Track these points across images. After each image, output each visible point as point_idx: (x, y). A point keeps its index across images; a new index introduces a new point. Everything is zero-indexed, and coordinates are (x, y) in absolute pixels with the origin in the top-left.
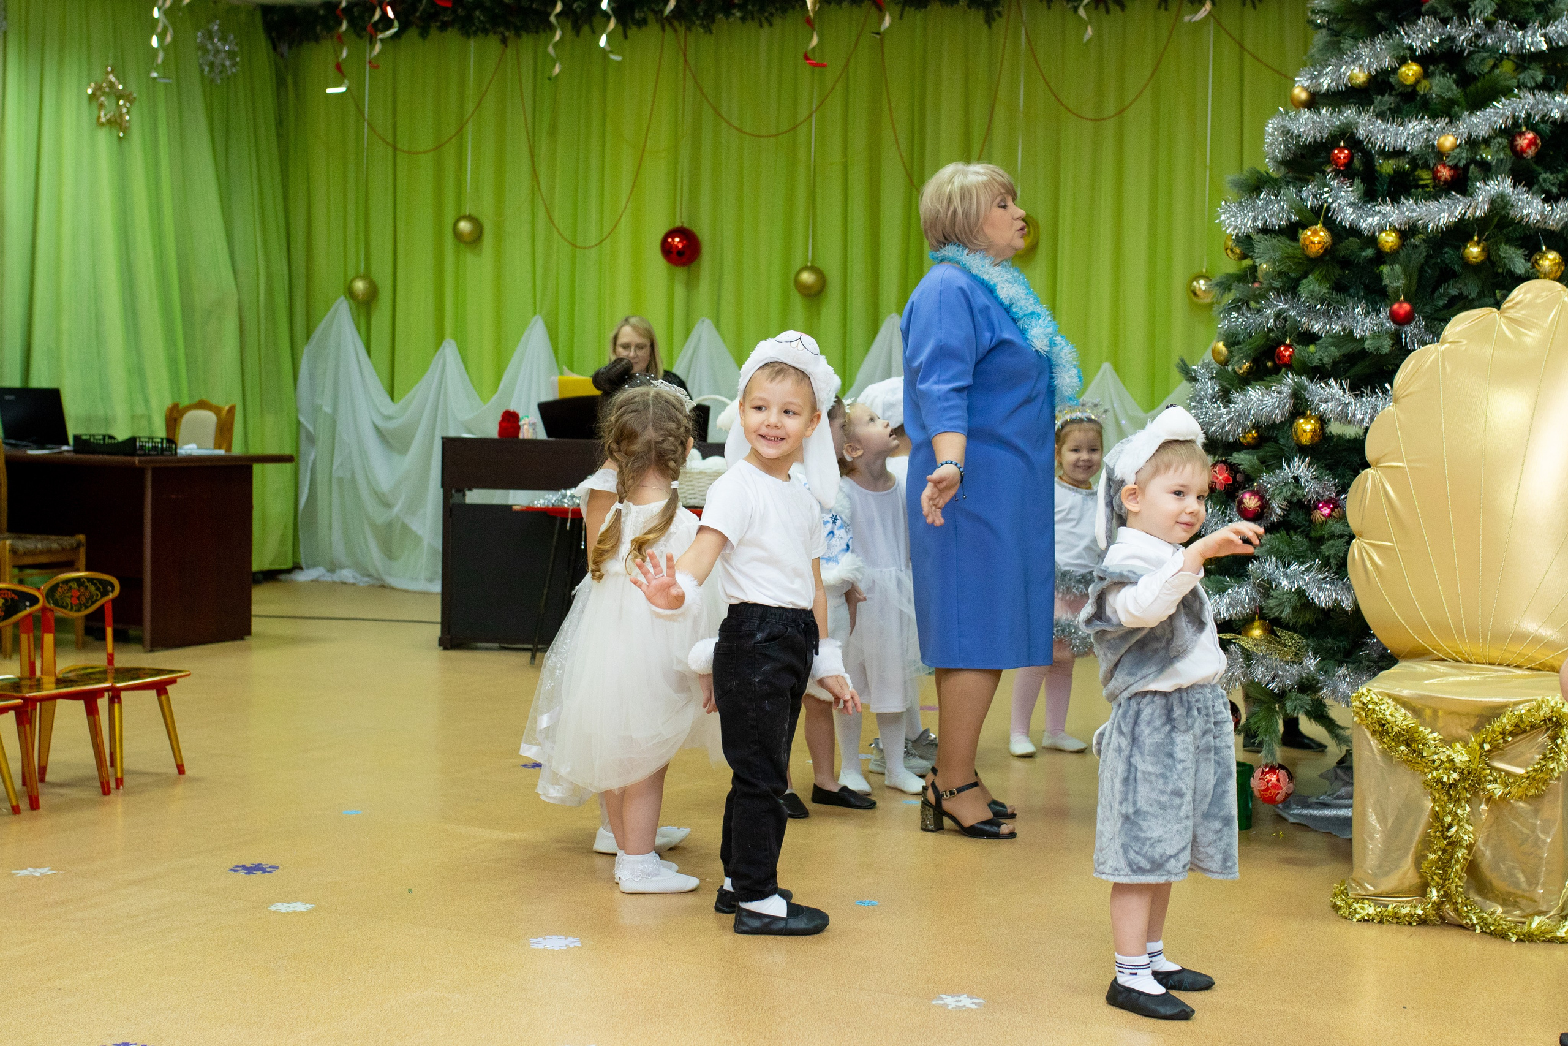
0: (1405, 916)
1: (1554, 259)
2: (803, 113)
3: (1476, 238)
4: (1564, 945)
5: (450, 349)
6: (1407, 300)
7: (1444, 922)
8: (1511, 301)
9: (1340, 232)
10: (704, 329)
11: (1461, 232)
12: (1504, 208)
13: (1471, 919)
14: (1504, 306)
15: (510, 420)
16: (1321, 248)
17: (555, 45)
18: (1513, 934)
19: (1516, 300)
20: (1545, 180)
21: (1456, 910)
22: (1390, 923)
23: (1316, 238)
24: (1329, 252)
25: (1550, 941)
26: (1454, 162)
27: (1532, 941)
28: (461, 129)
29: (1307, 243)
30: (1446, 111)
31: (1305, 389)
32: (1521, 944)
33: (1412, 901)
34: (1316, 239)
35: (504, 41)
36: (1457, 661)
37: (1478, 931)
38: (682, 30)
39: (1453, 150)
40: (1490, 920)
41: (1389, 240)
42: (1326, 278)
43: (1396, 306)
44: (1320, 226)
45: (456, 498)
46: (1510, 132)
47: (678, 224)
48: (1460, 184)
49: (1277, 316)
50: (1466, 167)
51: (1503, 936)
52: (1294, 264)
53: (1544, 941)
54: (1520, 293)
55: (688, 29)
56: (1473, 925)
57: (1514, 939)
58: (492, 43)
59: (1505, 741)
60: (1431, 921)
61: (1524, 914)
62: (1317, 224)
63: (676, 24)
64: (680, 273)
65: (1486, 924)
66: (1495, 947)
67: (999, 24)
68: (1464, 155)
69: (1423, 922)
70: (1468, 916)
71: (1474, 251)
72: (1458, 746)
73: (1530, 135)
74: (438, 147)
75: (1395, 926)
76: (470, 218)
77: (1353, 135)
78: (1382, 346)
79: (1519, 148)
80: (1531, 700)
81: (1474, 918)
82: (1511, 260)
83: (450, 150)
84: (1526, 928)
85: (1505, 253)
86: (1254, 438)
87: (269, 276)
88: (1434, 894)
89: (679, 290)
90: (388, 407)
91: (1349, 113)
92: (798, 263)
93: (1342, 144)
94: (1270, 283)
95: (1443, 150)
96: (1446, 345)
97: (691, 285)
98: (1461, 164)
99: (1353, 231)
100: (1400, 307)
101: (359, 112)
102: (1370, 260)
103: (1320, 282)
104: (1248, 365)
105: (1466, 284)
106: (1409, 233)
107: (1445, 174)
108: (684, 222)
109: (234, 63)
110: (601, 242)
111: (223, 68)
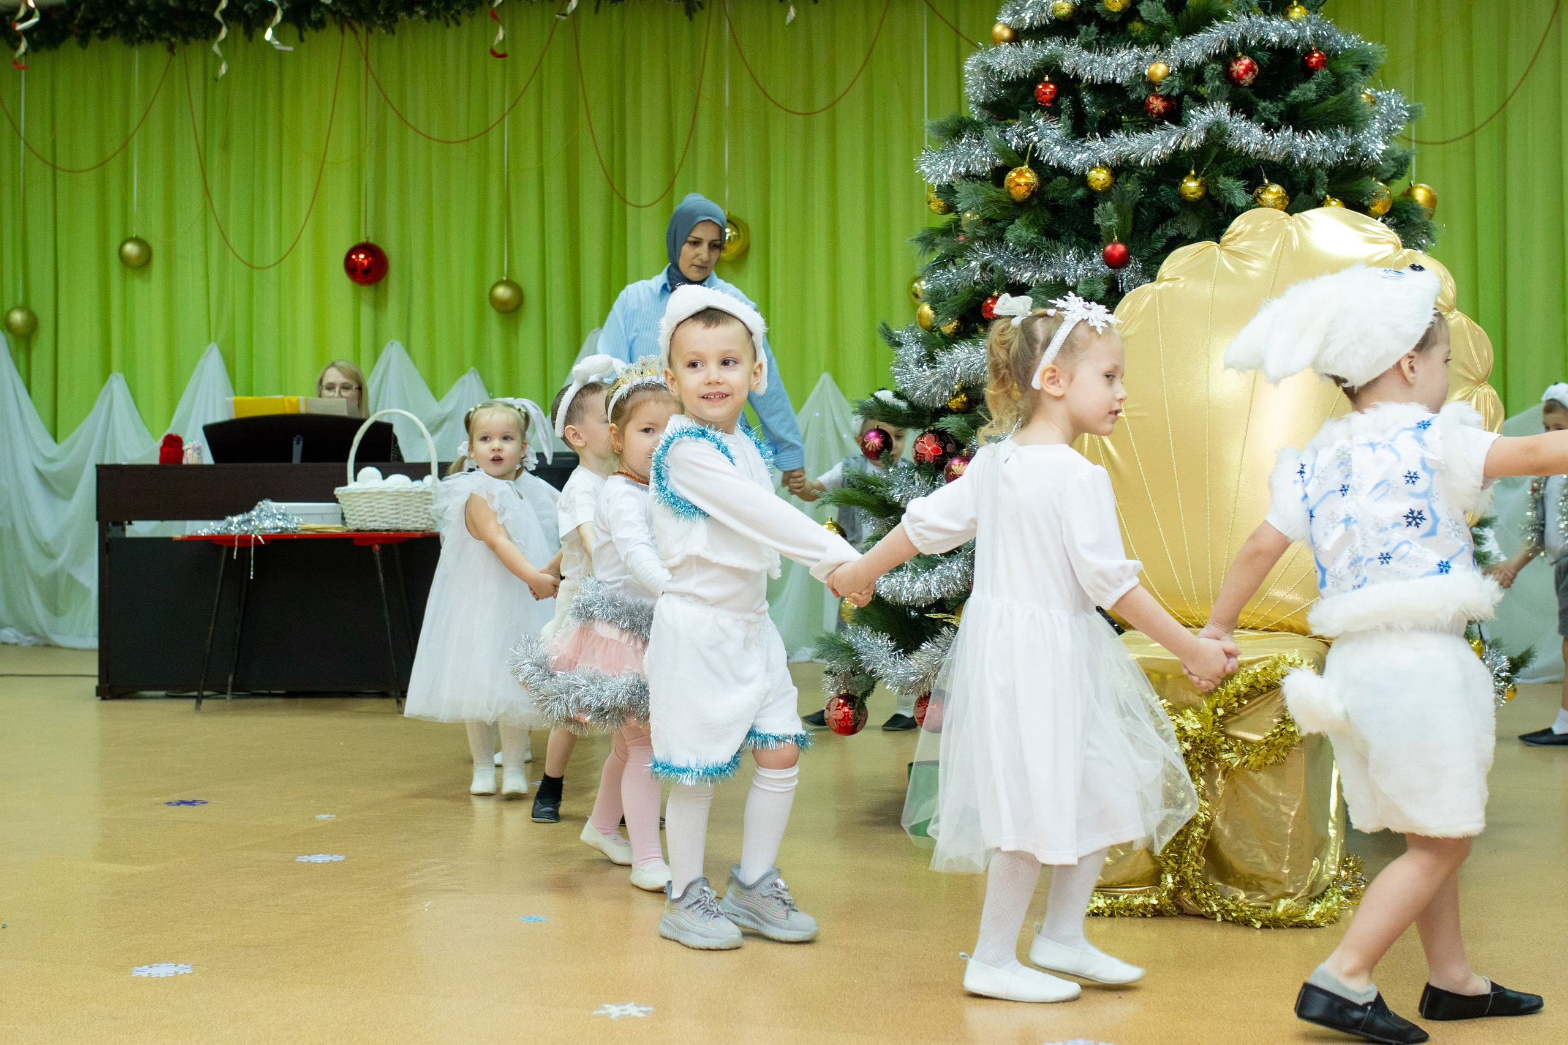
0: (1138, 907)
1: (1278, 192)
2: (494, 117)
3: (1193, 172)
4: (1313, 930)
5: (117, 384)
6: (1121, 241)
7: (1182, 912)
8: (1231, 232)
9: (1045, 172)
10: (394, 353)
11: (1176, 165)
12: (1221, 136)
13: (1210, 907)
14: (1224, 238)
15: (173, 445)
16: (1027, 191)
17: (221, 44)
18: (1257, 920)
19: (1237, 231)
20: (1264, 109)
21: (1194, 898)
22: (1122, 916)
23: (1022, 179)
24: (1036, 194)
25: (1299, 926)
26: (1166, 92)
27: (1278, 927)
28: (125, 144)
29: (1012, 185)
30: (1158, 38)
32: (1266, 930)
33: (1146, 890)
34: (1022, 181)
35: (171, 48)
37: (1219, 920)
38: (362, 31)
39: (1164, 78)
40: (1231, 907)
41: (1099, 177)
42: (1034, 222)
43: (1109, 248)
44: (1026, 166)
45: (114, 532)
46: (1226, 57)
47: (363, 240)
48: (1175, 115)
49: (984, 267)
50: (1180, 97)
51: (1247, 923)
52: (1000, 209)
53: (1292, 927)
54: (1238, 224)
55: (369, 30)
56: (1214, 913)
57: (1258, 925)
58: (159, 51)
59: (1241, 705)
60: (1167, 911)
61: (1268, 898)
62: (1023, 165)
63: (356, 25)
64: (367, 292)
65: (1227, 911)
66: (1237, 936)
67: (700, 16)
68: (1177, 83)
69: (1158, 913)
70: (1207, 903)
71: (1191, 186)
72: (1189, 713)
73: (1246, 61)
74: (102, 164)
75: (1127, 919)
76: (137, 240)
77: (1058, 67)
78: (1096, 290)
79: (1235, 75)
80: (1267, 658)
81: (1214, 905)
82: (1231, 193)
83: (114, 169)
84: (1270, 913)
85: (1223, 184)
86: (963, 403)
88: (1169, 881)
89: (366, 311)
90: (50, 448)
91: (1053, 46)
92: (493, 280)
93: (1047, 78)
94: (975, 232)
95: (1155, 79)
96: (1165, 283)
97: (378, 306)
98: (1174, 93)
99: (1062, 170)
100: (1114, 249)
101: (15, 128)
102: (1081, 201)
103: (1028, 227)
104: (955, 324)
105: (1184, 223)
106: (1121, 169)
107: (1157, 105)
108: (369, 237)
110: (280, 261)
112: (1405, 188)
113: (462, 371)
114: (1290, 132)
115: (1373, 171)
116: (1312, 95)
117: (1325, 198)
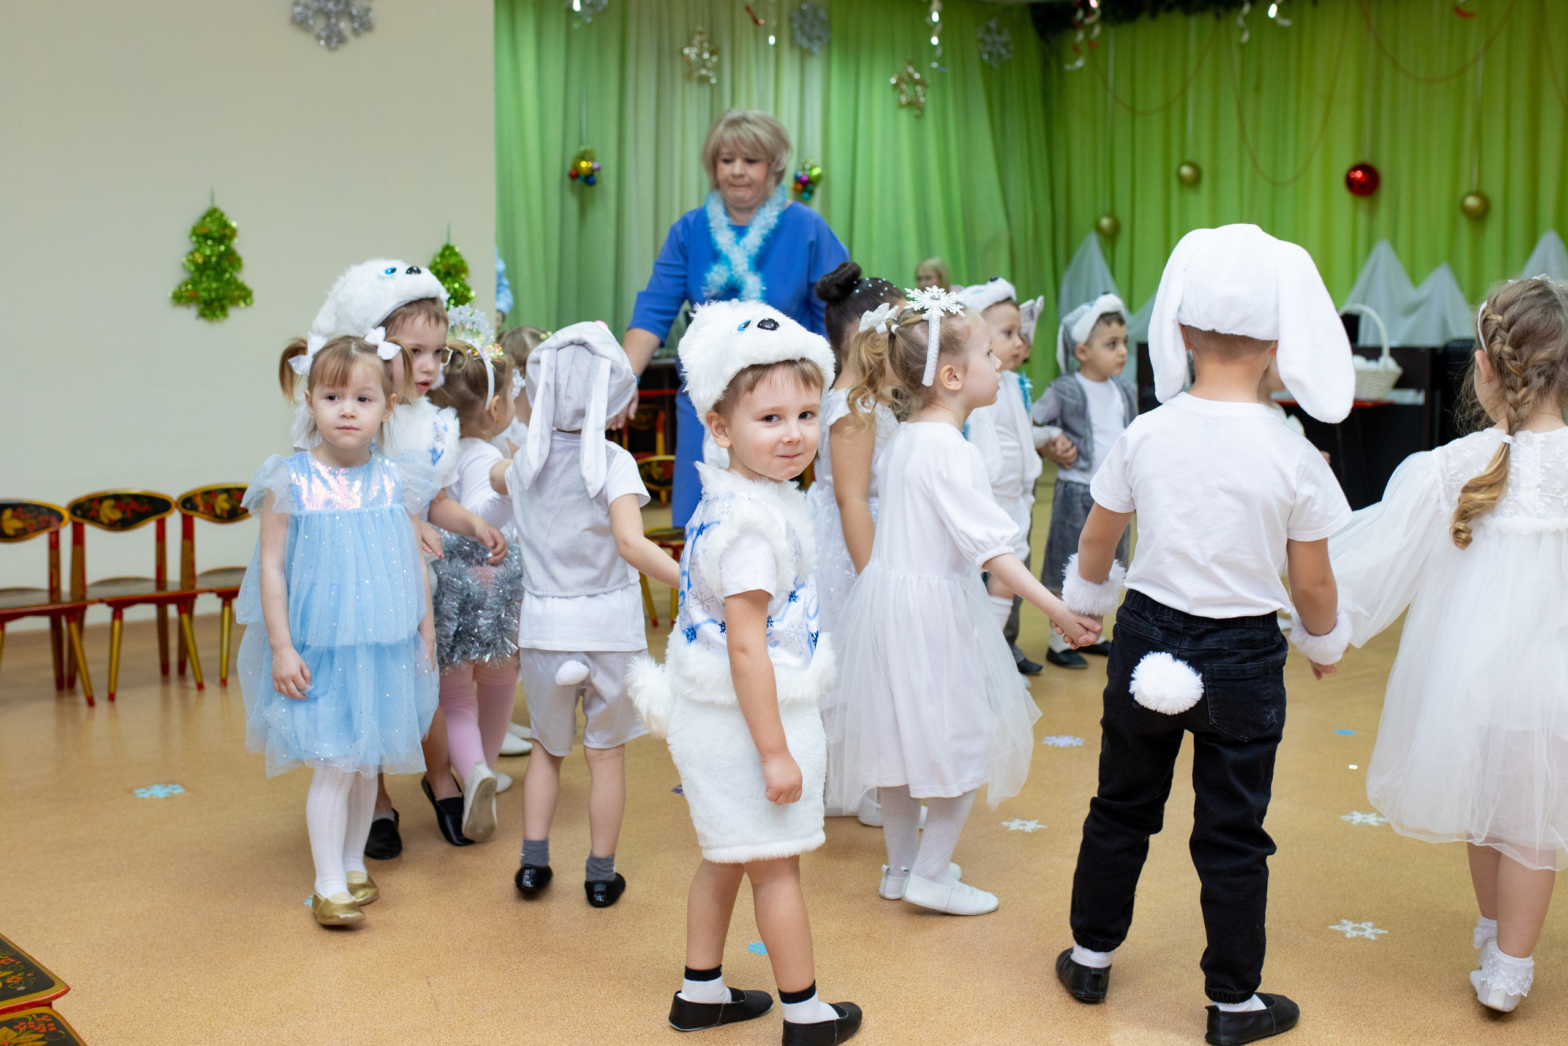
2: (1471, 58)
10: (1383, 250)
17: (1245, 18)
28: (1184, 90)
35: (1218, 16)
47: (1360, 161)
58: (1209, 19)
64: (1363, 202)
74: (1167, 107)
76: (1191, 164)
83: (1175, 109)
87: (1036, 217)
89: (1362, 217)
92: (1464, 190)
97: (1372, 212)
101: (1106, 84)
108: (1366, 158)
109: (1008, 51)
110: (1296, 178)
111: (1000, 56)
113: (1434, 264)
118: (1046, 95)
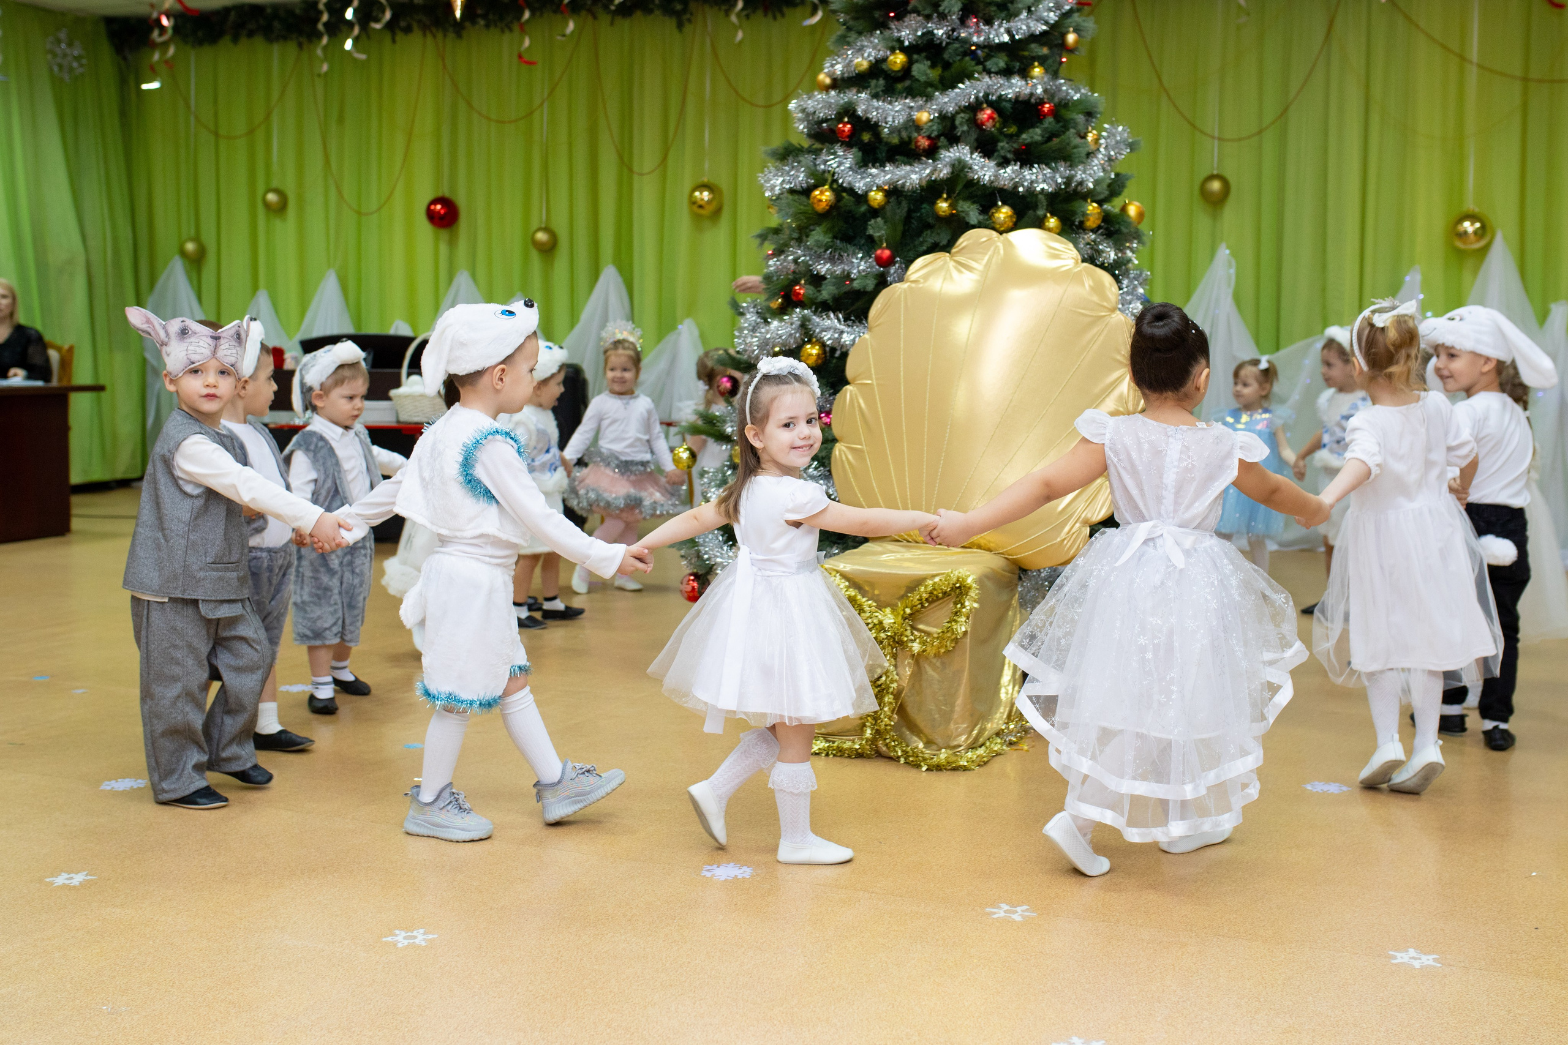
0: (846, 749)
1: (1006, 213)
2: (537, 102)
3: (945, 196)
4: (966, 772)
5: (263, 296)
6: (888, 247)
7: (879, 755)
8: (957, 247)
9: (840, 191)
10: (462, 281)
11: (932, 190)
12: (963, 170)
13: (897, 752)
14: (954, 251)
16: (827, 206)
17: (324, 49)
18: (926, 764)
19: (960, 246)
20: (1002, 148)
21: (886, 745)
22: (834, 755)
23: (824, 196)
24: (834, 208)
25: (955, 769)
26: (927, 134)
27: (941, 770)
28: (268, 117)
29: (815, 201)
30: (920, 91)
31: (809, 320)
32: (930, 772)
33: (852, 738)
34: (824, 198)
35: (300, 46)
36: (908, 541)
37: (902, 760)
38: (440, 36)
39: (926, 123)
40: (911, 753)
41: (877, 198)
42: (830, 229)
43: (879, 252)
44: (826, 187)
46: (974, 108)
47: (440, 194)
48: (932, 152)
49: (795, 261)
50: (938, 137)
51: (918, 766)
52: (807, 218)
53: (951, 770)
54: (966, 240)
55: (445, 35)
56: (898, 757)
57: (924, 769)
58: (291, 47)
59: (923, 607)
60: (866, 754)
62: (824, 186)
63: (434, 30)
64: (444, 234)
65: (908, 756)
66: (912, 773)
68: (936, 127)
69: (860, 755)
70: (894, 750)
71: (943, 206)
72: (888, 610)
73: (989, 112)
74: (251, 132)
75: (838, 759)
76: (276, 191)
77: (855, 111)
78: (867, 285)
79: (979, 121)
80: (943, 574)
81: (899, 751)
82: (968, 214)
83: (260, 135)
84: (935, 760)
87: (115, 240)
88: (869, 732)
89: (443, 248)
91: (850, 95)
92: (535, 225)
93: (846, 120)
94: (791, 234)
95: (921, 124)
96: (908, 284)
97: (452, 243)
98: (933, 135)
99: (851, 191)
100: (882, 253)
101: (188, 106)
102: (864, 214)
103: (825, 233)
104: (780, 300)
105: (938, 234)
106: (894, 192)
107: (924, 143)
108: (446, 192)
109: (81, 65)
110: (379, 209)
111: (71, 70)
112: (1122, 204)
114: (1017, 167)
115: (1089, 195)
116: (1038, 138)
117: (1045, 216)
118: (123, 114)
